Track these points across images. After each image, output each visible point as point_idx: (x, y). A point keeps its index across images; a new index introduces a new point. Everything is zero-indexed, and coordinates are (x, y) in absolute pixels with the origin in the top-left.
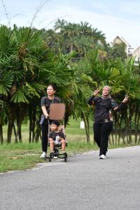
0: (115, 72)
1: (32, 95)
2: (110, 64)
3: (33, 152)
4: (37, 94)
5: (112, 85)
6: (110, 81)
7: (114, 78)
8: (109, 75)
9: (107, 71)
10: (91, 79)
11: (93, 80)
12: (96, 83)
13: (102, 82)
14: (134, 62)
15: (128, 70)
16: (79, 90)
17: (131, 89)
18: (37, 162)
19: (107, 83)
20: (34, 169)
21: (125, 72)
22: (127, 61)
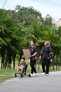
0: (46, 33)
1: (3, 44)
2: (44, 29)
3: (3, 74)
4: (5, 44)
5: (44, 39)
6: (43, 38)
7: (45, 36)
8: (43, 34)
9: (42, 32)
10: (34, 36)
11: (35, 37)
12: (36, 38)
13: (40, 38)
14: (56, 28)
15: (53, 32)
16: (27, 42)
17: (54, 42)
18: (5, 79)
19: (42, 38)
20: (3, 83)
21: (51, 33)
22: (52, 27)
